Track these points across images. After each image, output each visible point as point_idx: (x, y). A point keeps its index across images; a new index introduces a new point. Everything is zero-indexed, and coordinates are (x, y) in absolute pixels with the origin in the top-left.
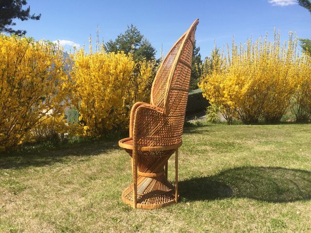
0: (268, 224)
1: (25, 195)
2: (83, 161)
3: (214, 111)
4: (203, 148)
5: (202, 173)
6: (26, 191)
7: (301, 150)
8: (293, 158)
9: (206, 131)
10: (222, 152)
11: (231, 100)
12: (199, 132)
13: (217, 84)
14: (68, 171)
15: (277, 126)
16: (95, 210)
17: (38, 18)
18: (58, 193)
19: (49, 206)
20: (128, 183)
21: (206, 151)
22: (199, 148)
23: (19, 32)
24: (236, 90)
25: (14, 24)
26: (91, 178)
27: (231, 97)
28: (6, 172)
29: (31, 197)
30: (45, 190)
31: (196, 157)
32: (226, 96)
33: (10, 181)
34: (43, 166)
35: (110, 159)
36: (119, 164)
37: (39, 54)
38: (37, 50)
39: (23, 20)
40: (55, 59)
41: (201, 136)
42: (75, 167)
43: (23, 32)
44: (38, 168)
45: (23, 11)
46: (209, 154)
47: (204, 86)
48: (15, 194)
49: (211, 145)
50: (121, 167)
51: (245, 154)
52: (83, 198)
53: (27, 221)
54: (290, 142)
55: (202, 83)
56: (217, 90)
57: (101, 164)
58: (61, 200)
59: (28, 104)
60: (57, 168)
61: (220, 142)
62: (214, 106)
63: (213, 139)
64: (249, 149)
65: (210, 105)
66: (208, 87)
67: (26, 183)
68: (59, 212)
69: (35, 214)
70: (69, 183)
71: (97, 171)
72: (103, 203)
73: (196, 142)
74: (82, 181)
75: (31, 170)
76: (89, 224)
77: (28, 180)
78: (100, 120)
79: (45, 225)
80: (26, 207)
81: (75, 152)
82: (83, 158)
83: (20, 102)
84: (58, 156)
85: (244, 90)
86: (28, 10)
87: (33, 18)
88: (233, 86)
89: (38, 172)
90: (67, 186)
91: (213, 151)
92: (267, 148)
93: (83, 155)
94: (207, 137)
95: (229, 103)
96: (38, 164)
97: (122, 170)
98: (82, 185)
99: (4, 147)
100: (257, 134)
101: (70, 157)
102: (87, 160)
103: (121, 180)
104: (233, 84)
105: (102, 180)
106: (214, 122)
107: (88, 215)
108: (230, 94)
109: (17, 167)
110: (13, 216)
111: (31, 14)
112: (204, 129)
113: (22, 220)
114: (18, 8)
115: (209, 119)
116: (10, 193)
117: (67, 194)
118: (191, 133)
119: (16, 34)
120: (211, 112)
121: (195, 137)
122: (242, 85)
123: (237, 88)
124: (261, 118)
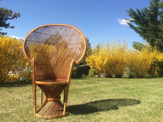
1: (14, 93)
3: (92, 72)
4: (83, 83)
7: (119, 84)
8: (114, 86)
13: (93, 60)
14: (28, 88)
17: (13, 28)
23: (4, 33)
28: (4, 88)
32: (97, 65)
34: (18, 87)
37: (17, 44)
39: (6, 28)
43: (5, 33)
45: (6, 24)
47: (88, 60)
49: (86, 82)
55: (87, 59)
56: (94, 62)
60: (24, 88)
61: (90, 82)
62: (92, 69)
64: (100, 84)
65: (90, 69)
66: (89, 61)
73: (81, 82)
85: (105, 63)
86: (9, 24)
87: (11, 27)
88: (100, 61)
95: (98, 68)
100: (107, 80)
106: (92, 76)
111: (10, 25)
112: (86, 78)
118: (80, 79)
119: (2, 34)
120: (91, 72)
121: (81, 80)
122: (104, 61)
123: (101, 62)
124: (113, 76)
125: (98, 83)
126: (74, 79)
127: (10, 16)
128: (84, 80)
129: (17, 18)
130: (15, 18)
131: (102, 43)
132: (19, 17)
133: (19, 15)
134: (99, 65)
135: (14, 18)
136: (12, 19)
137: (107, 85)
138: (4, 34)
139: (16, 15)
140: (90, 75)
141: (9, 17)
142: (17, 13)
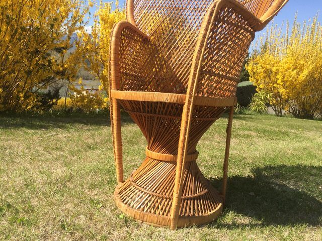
2: (89, 130)
9: (250, 118)
10: (272, 139)
12: (241, 118)
20: (136, 158)
22: (241, 133)
26: (90, 148)
36: (133, 138)
41: (244, 122)
42: (76, 134)
44: (29, 131)
46: (254, 139)
49: (257, 131)
50: (135, 140)
51: (305, 144)
56: (268, 74)
61: (268, 129)
63: (260, 126)
71: (101, 140)
73: (237, 127)
75: (21, 132)
84: (63, 122)
89: (28, 134)
94: (251, 124)
96: (32, 127)
97: (134, 143)
105: (103, 151)
112: (247, 116)
115: (254, 108)
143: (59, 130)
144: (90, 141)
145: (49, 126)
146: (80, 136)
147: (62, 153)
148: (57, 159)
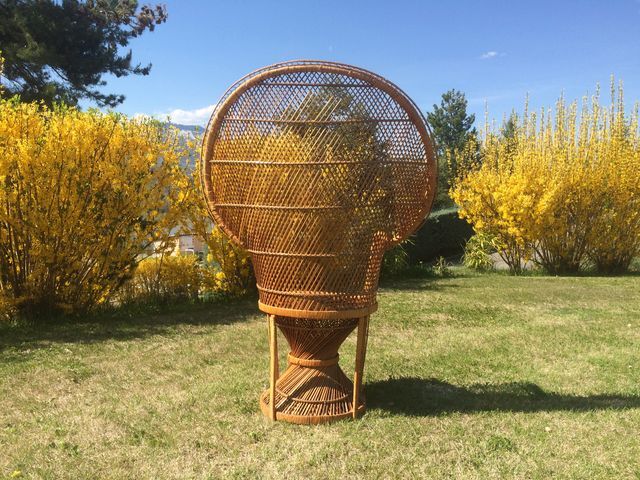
0: (483, 444)
1: (92, 383)
2: (201, 333)
3: (480, 248)
4: (433, 316)
5: (408, 360)
6: (95, 377)
7: (629, 325)
8: (603, 339)
9: (453, 286)
10: (464, 326)
11: (516, 226)
12: (437, 289)
13: (486, 192)
14: (172, 349)
15: (613, 279)
16: (196, 410)
17: (146, 72)
18: (145, 382)
19: (125, 402)
21: (435, 322)
22: (424, 317)
23: (112, 97)
24: (526, 204)
25: (104, 83)
27: (515, 220)
28: (68, 348)
29: (100, 388)
30: (126, 378)
31: (412, 332)
32: (505, 216)
33: (70, 361)
34: (130, 339)
35: (249, 332)
37: (134, 141)
38: (132, 135)
39: (119, 75)
40: (163, 149)
42: (185, 342)
43: (118, 98)
44: (122, 344)
45: (120, 59)
47: (462, 196)
48: (75, 381)
49: (450, 312)
50: (265, 346)
51: (509, 330)
52: (184, 392)
53: (86, 420)
54: (619, 311)
55: (459, 188)
57: (231, 340)
58: (145, 393)
59: (113, 230)
60: (155, 344)
61: (471, 307)
62: (479, 237)
64: (522, 322)
65: (474, 233)
67: (96, 366)
68: (139, 409)
69: (99, 412)
70: (167, 368)
71: (221, 349)
72: (213, 400)
73: (423, 307)
74: (191, 365)
75: (111, 345)
76: (181, 429)
77: (101, 361)
78: (244, 261)
79: (111, 427)
80: (87, 401)
81: (191, 319)
82: (203, 329)
83: (97, 228)
84: (161, 324)
85: (543, 205)
86: (129, 58)
87: (137, 71)
88: (520, 198)
89: (121, 348)
90: (164, 372)
91: (449, 323)
92: (560, 321)
93: (203, 324)
94: (448, 298)
95: (512, 230)
96: (122, 337)
98: (187, 372)
99: (70, 307)
100: (557, 294)
101: (181, 326)
102: (208, 333)
103: (257, 366)
104: (519, 193)
105: (225, 366)
106: (481, 269)
107: (183, 416)
108: (514, 212)
109: (87, 339)
110: (65, 412)
111: (133, 64)
112: (452, 281)
113: (78, 418)
114: (111, 53)
116: (68, 381)
117: (160, 384)
118: (421, 289)
119: (107, 103)
120: (475, 248)
121: (425, 297)
122: (539, 195)
123: (527, 200)
124: (585, 263)
125: (508, 318)
126: (395, 288)
127: (127, 21)
128: (438, 295)
129: (152, 29)
130: (147, 29)
131: (531, 113)
132: (159, 22)
133: (161, 14)
134: (515, 216)
135: (140, 31)
136: (134, 34)
137: (561, 328)
138: (112, 102)
139: (150, 16)
140: (470, 263)
141: (124, 27)
142: (154, 8)
143: (159, 337)
144: (206, 352)
145: (144, 333)
146: (190, 345)
147: (174, 372)
148: (171, 381)
